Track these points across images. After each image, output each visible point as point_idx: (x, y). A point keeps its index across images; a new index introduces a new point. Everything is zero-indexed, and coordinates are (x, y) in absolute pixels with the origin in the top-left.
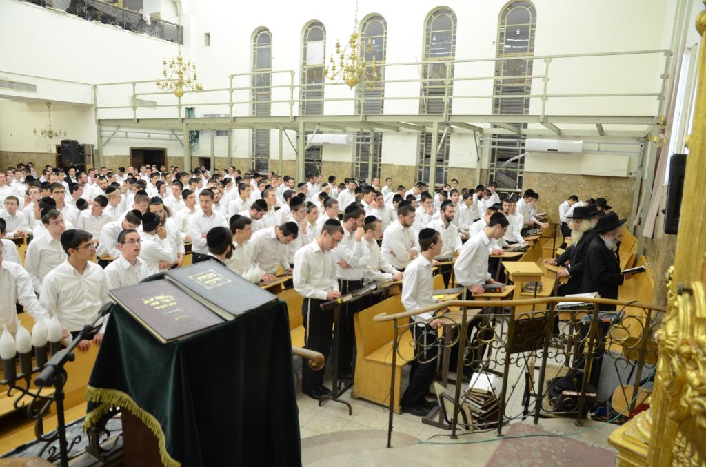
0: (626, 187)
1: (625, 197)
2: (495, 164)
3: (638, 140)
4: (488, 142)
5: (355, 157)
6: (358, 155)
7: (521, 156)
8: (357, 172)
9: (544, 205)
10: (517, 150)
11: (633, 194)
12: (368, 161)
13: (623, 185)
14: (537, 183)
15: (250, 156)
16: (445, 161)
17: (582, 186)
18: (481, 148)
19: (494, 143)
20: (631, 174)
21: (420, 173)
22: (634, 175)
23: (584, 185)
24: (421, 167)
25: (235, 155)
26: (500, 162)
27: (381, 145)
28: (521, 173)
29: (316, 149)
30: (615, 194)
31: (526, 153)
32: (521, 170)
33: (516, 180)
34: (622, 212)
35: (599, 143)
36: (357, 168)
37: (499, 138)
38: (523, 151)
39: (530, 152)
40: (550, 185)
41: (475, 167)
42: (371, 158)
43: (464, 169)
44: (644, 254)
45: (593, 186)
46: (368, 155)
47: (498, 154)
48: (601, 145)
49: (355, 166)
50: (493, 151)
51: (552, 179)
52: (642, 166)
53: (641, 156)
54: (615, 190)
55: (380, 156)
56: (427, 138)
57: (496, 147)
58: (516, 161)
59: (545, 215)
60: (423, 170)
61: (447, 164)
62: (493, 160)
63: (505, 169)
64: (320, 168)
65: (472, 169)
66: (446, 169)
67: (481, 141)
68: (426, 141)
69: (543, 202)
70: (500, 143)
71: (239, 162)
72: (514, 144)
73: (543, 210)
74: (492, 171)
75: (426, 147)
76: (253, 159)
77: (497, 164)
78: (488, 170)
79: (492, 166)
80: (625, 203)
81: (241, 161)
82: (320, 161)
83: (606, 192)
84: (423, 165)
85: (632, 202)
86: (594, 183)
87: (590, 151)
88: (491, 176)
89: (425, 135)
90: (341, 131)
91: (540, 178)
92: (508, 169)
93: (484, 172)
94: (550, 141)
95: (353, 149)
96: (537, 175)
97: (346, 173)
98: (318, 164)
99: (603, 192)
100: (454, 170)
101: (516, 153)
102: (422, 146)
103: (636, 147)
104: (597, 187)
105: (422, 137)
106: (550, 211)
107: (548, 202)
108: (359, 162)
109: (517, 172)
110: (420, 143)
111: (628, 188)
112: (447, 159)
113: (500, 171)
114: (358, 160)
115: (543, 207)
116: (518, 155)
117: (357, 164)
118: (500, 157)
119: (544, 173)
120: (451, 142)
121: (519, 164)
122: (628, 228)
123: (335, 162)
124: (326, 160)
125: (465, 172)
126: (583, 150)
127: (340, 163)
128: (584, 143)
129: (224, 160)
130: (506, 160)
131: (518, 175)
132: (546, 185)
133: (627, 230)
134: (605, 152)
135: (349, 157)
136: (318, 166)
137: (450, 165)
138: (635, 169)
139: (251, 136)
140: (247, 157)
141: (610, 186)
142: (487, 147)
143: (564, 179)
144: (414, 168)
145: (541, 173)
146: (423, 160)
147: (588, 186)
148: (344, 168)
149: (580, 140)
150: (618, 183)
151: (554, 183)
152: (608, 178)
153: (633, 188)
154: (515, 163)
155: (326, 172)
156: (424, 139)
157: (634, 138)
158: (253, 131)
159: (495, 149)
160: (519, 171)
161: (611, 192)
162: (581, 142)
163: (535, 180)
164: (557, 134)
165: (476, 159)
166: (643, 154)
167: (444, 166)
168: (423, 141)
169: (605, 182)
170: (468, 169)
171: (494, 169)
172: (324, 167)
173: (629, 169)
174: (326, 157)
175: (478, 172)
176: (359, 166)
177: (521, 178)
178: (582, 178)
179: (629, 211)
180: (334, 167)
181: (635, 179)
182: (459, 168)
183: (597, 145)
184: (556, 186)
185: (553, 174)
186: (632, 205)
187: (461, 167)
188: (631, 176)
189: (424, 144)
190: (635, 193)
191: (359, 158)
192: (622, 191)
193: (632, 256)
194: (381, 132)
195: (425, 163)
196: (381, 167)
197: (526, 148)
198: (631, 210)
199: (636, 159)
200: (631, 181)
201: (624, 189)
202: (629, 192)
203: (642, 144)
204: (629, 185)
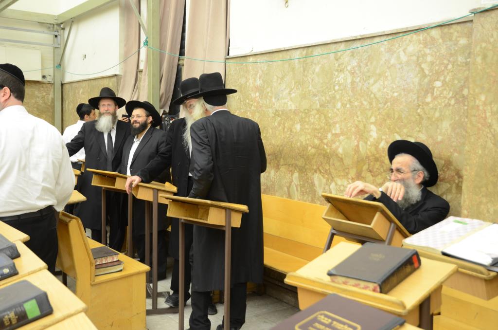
0: (40, 95)
11: (53, 107)
13: (36, 93)
20: (45, 77)
22: (50, 79)
52: (60, 65)
111: (43, 97)
138: (49, 72)
157: (41, 24)
173: (43, 69)
181: (53, 84)
188: (44, 80)
190: (56, 104)
192: (36, 102)
200: (47, 87)
201: (38, 99)
202: (45, 103)
203: (56, 33)
204: (44, 94)
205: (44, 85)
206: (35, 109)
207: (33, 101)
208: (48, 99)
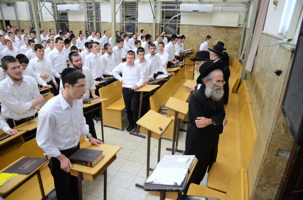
0: (236, 33)
1: (236, 39)
2: (164, 20)
3: (245, 4)
4: (160, 6)
5: (87, 18)
6: (88, 17)
7: (178, 15)
8: (89, 28)
9: (192, 44)
10: (176, 12)
11: (240, 37)
12: (93, 20)
13: (235, 32)
14: (187, 31)
15: (30, 19)
16: (136, 19)
17: (212, 33)
18: (156, 10)
19: (163, 8)
20: (240, 25)
21: (123, 26)
22: (241, 26)
23: (213, 32)
24: (123, 23)
25: (21, 19)
26: (166, 19)
27: (100, 10)
28: (179, 25)
29: (64, 14)
30: (230, 37)
31: (181, 13)
32: (179, 24)
33: (176, 30)
34: (234, 48)
35: (222, 6)
36: (88, 25)
37: (166, 4)
38: (179, 12)
39: (183, 12)
40: (195, 32)
41: (152, 22)
42: (94, 18)
43: (147, 23)
44: (245, 79)
45: (219, 33)
46: (93, 17)
47: (166, 14)
48: (224, 7)
49: (87, 24)
50: (163, 12)
51: (195, 29)
52: (246, 20)
53: (246, 13)
54: (230, 35)
55: (100, 18)
56: (125, 6)
57: (164, 10)
58: (176, 18)
59: (191, 50)
60: (124, 25)
61: (137, 21)
62: (163, 18)
63: (170, 23)
64: (68, 25)
65: (151, 24)
66: (137, 24)
67: (155, 6)
68: (125, 7)
69: (191, 42)
70: (167, 7)
71: (24, 23)
72: (174, 8)
73: (191, 47)
74: (163, 25)
75: (125, 11)
76: (32, 21)
77: (165, 20)
78: (160, 24)
79: (163, 21)
80: (236, 42)
81: (25, 22)
82: (67, 21)
83: (226, 36)
84: (124, 22)
85: (240, 42)
86: (219, 31)
87: (217, 11)
88: (162, 28)
89: (124, 3)
90: (77, 2)
91: (189, 28)
92: (172, 23)
93: (158, 25)
94: (194, 5)
95: (85, 14)
96: (187, 26)
97: (82, 28)
98: (67, 24)
99: (224, 36)
100: (141, 24)
101: (175, 13)
102: (123, 10)
103: (243, 8)
104: (221, 33)
105: (123, 5)
106: (195, 47)
107: (193, 42)
108: (89, 21)
109: (176, 25)
110: (122, 9)
111: (238, 33)
112: (137, 18)
113: (167, 25)
114: (89, 20)
115: (190, 45)
116: (177, 14)
117: (88, 22)
118: (166, 16)
119: (191, 25)
120: (138, 7)
121: (178, 20)
122: (237, 58)
123: (76, 22)
124: (71, 21)
125: (147, 26)
126: (213, 11)
127: (78, 22)
128: (214, 6)
129: (15, 22)
130: (170, 18)
131: (177, 27)
132: (192, 33)
133: (236, 58)
134: (226, 12)
135: (83, 18)
136: (67, 25)
137: (139, 22)
138: (242, 22)
139: (28, 7)
140: (27, 20)
141: (228, 33)
142: (159, 10)
143: (202, 29)
144: (119, 24)
145: (189, 25)
146: (124, 19)
147: (216, 33)
148: (81, 25)
149: (212, 4)
150: (232, 31)
151: (197, 31)
152: (227, 27)
153: (241, 33)
154: (175, 19)
155: (72, 28)
156: (124, 6)
157: (242, 2)
158: (29, 3)
159: (164, 11)
160: (177, 24)
161: (228, 36)
162: (212, 5)
163: (186, 29)
164: (198, 1)
165: (153, 17)
166: (247, 13)
167: (136, 22)
168: (123, 7)
169: (225, 30)
170: (149, 23)
171: (163, 23)
172: (70, 25)
173: (238, 22)
174: (71, 19)
175: (154, 25)
176: (89, 24)
177: (179, 28)
178: (212, 28)
179: (238, 47)
180: (76, 25)
181: (242, 28)
182: (143, 23)
183: (221, 7)
184: (198, 33)
185: (196, 25)
186: (240, 43)
187: (145, 22)
189: (124, 9)
190: (241, 36)
191: (89, 19)
192: (234, 36)
193: (237, 80)
194: (100, 3)
195: (126, 21)
196: (101, 24)
197: (180, 10)
198: (239, 46)
199: (243, 15)
200: (240, 29)
201: (235, 34)
202: (238, 36)
203: (247, 6)
204: (238, 32)
205: (239, 29)
206: (234, 38)
207: (233, 35)
208: (239, 34)
